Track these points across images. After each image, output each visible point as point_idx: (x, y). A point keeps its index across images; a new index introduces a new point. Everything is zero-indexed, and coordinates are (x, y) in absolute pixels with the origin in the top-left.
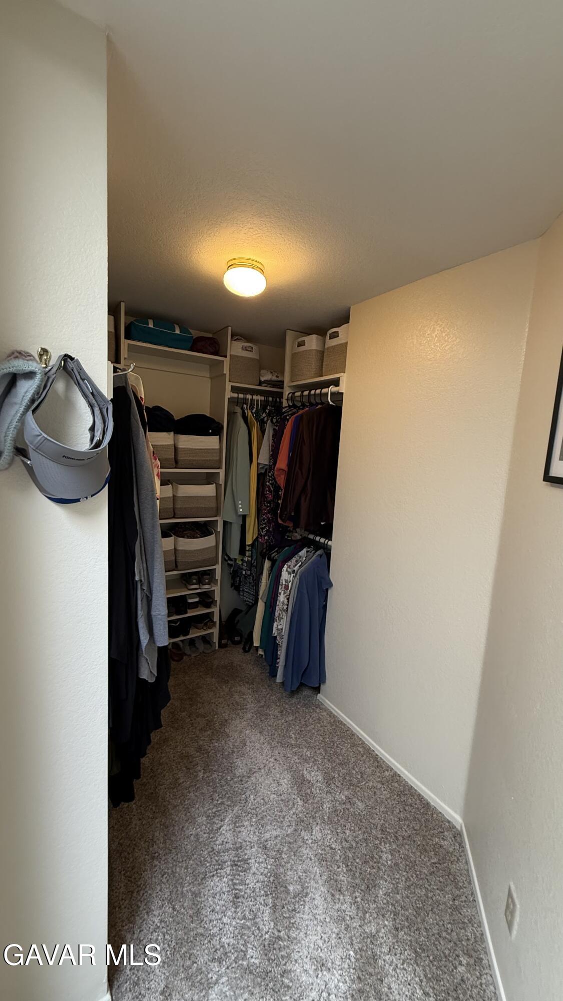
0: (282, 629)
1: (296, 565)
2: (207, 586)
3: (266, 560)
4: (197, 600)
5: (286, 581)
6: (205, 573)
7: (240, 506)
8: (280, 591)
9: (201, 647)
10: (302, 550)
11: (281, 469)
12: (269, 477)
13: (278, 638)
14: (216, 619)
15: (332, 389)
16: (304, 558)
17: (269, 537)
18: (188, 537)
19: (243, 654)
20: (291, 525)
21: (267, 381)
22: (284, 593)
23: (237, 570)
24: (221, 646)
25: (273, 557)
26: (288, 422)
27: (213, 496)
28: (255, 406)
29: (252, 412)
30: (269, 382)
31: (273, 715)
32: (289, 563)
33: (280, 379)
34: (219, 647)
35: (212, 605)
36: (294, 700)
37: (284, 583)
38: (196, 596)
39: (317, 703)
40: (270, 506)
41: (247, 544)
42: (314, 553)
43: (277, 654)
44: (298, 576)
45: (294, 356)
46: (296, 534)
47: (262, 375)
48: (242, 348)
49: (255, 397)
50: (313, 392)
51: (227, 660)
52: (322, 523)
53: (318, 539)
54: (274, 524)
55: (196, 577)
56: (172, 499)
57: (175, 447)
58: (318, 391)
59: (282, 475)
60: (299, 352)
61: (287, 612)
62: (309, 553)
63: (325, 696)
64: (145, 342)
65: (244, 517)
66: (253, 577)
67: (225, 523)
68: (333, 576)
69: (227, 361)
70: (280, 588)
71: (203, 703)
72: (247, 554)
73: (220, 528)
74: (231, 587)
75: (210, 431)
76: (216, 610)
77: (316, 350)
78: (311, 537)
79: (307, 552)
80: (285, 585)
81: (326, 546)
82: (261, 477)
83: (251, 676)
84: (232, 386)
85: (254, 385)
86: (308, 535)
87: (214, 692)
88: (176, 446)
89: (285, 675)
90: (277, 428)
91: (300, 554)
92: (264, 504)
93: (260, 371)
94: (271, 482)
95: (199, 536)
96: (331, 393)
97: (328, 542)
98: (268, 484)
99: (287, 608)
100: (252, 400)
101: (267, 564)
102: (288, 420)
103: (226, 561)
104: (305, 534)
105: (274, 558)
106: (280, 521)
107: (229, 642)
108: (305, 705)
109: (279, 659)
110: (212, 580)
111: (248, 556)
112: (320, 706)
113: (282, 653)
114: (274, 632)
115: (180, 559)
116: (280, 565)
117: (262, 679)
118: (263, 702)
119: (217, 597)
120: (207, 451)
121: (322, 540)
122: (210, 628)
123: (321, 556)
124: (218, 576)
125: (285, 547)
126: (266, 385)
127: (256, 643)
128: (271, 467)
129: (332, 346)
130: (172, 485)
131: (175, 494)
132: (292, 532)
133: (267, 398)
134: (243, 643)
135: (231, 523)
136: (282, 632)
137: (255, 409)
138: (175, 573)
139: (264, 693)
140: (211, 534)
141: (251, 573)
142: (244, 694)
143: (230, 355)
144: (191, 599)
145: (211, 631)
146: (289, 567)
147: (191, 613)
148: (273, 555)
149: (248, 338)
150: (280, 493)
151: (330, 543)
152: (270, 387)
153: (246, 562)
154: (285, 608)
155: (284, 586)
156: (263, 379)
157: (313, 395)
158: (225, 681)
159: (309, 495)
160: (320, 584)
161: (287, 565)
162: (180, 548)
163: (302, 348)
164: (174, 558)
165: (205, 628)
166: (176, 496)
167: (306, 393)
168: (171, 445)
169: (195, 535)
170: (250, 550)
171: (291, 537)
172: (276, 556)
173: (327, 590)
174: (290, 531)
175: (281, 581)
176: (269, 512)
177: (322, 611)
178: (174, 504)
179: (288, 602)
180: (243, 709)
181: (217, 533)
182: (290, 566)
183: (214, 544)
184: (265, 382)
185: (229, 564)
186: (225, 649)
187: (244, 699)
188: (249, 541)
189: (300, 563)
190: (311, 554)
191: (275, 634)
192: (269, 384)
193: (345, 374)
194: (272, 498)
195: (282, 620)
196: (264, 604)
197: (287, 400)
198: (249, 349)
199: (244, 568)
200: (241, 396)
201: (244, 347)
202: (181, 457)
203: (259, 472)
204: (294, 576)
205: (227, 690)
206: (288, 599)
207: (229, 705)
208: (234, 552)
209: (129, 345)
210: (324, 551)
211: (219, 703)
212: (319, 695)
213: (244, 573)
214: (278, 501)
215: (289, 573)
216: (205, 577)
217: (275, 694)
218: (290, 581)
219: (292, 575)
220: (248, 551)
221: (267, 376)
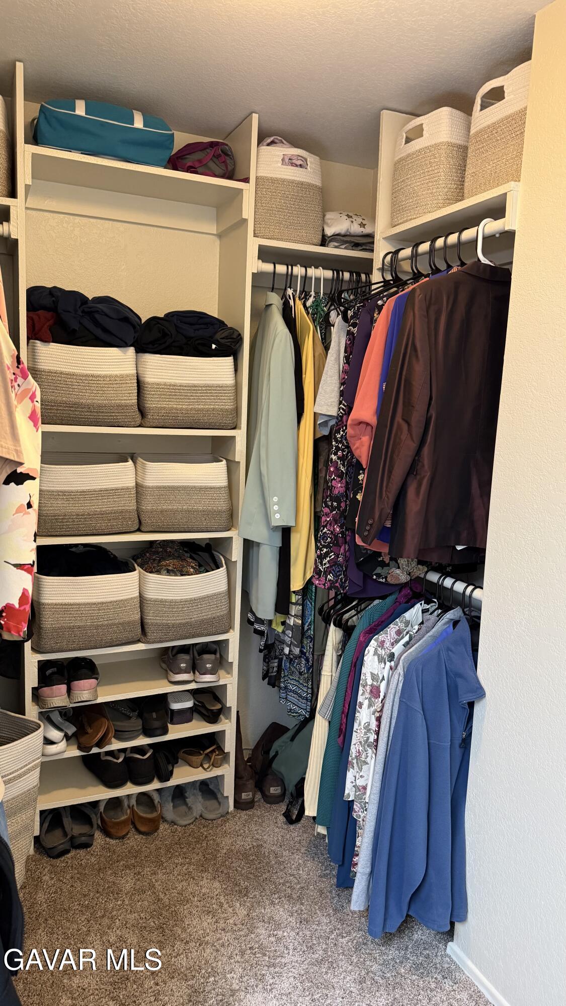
0: (365, 788)
1: (397, 642)
2: (208, 678)
3: (332, 628)
4: (189, 704)
5: (374, 677)
6: (206, 649)
7: (276, 508)
8: (360, 698)
9: (197, 803)
10: (413, 606)
11: (360, 423)
12: (337, 441)
13: (356, 807)
14: (230, 746)
15: (489, 226)
16: (416, 627)
17: (336, 576)
18: (169, 572)
19: (285, 827)
20: (385, 549)
21: (338, 235)
22: (370, 706)
23: (274, 643)
24: (238, 804)
25: (347, 620)
26: (379, 313)
27: (220, 488)
28: (313, 293)
29: (304, 305)
30: (345, 239)
31: (341, 987)
32: (381, 637)
33: (367, 230)
34: (235, 807)
35: (222, 716)
36: (392, 952)
37: (369, 682)
38: (189, 695)
39: (446, 966)
40: (339, 507)
41: (292, 590)
42: (440, 616)
43: (354, 845)
44: (400, 669)
45: (399, 166)
46: (398, 571)
47: (329, 221)
48: (283, 160)
49: (312, 272)
50: (440, 242)
51: (249, 839)
52: (459, 548)
53: (448, 582)
54: (347, 547)
55: (186, 657)
56: (134, 491)
57: (138, 380)
58: (453, 239)
59: (364, 435)
60: (408, 156)
61: (376, 746)
62: (427, 616)
63: (465, 950)
64: (69, 148)
65: (286, 532)
66: (307, 660)
67: (248, 545)
68: (486, 672)
69: (249, 190)
70: (360, 692)
71: (187, 942)
72: (295, 610)
73: (237, 554)
74: (264, 679)
75: (214, 346)
76: (227, 727)
77: (449, 144)
78: (433, 577)
79: (424, 611)
80: (372, 685)
81: (467, 599)
82: (320, 445)
83: (299, 883)
84: (260, 247)
85: (311, 244)
86: (427, 572)
87: (214, 916)
88: (141, 379)
89: (370, 895)
90: (355, 330)
91: (408, 615)
92: (326, 503)
93: (324, 216)
94: (340, 453)
95: (192, 570)
96: (484, 238)
97: (472, 591)
98: (334, 457)
99: (377, 741)
100: (305, 278)
101: (334, 635)
102: (380, 308)
103: (252, 623)
104: (420, 571)
105: (349, 623)
106: (359, 541)
107: (258, 796)
108: (417, 967)
109: (357, 855)
110: (221, 663)
111: (296, 616)
112: (450, 972)
113: (364, 842)
114: (347, 792)
115: (150, 618)
116: (361, 639)
117: (321, 892)
118: (321, 952)
119: (231, 700)
120: (208, 389)
121: (459, 587)
122: (215, 765)
123: (455, 623)
124: (233, 654)
125: (373, 599)
126: (336, 244)
127: (311, 810)
128: (342, 420)
129: (489, 127)
130: (135, 462)
131: (140, 481)
132: (388, 565)
133: (338, 274)
134: (287, 800)
135: (258, 544)
136: (365, 793)
137: (311, 300)
138: (141, 646)
139: (324, 928)
140: (218, 567)
141: (301, 651)
142: (278, 926)
143: (257, 178)
144: (176, 702)
145: (216, 772)
146: (382, 644)
147: (176, 732)
148: (346, 616)
149: (294, 141)
150: (360, 477)
151: (477, 593)
152: (345, 248)
153: (291, 628)
154: (371, 740)
155: (368, 688)
156: (329, 231)
157: (440, 249)
158: (240, 892)
159: (425, 482)
160: (453, 693)
161: (376, 640)
162: (152, 594)
163: (417, 145)
164: (138, 617)
165: (206, 766)
166: (142, 486)
167: (424, 247)
168: (127, 376)
169: (184, 569)
170: (300, 602)
171: (386, 578)
172: (354, 618)
173: (471, 705)
174: (384, 565)
175: (362, 677)
176: (336, 521)
177: (458, 752)
178: (138, 502)
179: (379, 726)
180: (274, 966)
181: (230, 565)
182: (384, 642)
183: (223, 587)
184: (337, 237)
185: (256, 632)
186: (249, 812)
187: (279, 940)
188: (297, 584)
189: (407, 638)
190: (433, 617)
191: (349, 794)
192: (346, 242)
193: (520, 184)
194: (342, 490)
195: (365, 767)
196: (327, 724)
197: (382, 270)
198: (299, 162)
199: (288, 640)
200: (281, 269)
201: (287, 160)
202: (152, 403)
203: (318, 436)
204: (391, 668)
205: (242, 912)
206: (379, 719)
207: (243, 953)
208: (265, 607)
209: (35, 156)
210: (464, 612)
211: (223, 945)
212: (450, 943)
213: (287, 650)
214: (355, 494)
215: (381, 660)
216: (206, 656)
217: (349, 933)
218: (383, 679)
219: (388, 664)
220: (296, 604)
221: (337, 225)
